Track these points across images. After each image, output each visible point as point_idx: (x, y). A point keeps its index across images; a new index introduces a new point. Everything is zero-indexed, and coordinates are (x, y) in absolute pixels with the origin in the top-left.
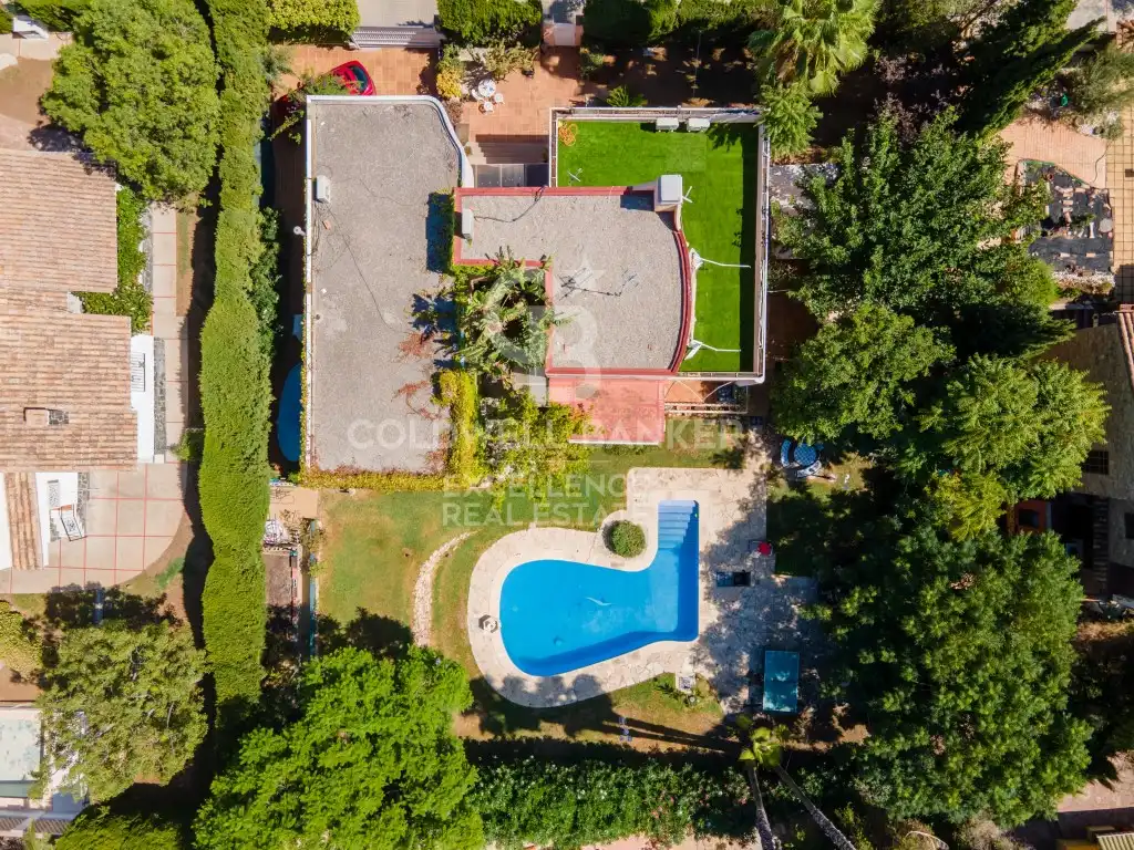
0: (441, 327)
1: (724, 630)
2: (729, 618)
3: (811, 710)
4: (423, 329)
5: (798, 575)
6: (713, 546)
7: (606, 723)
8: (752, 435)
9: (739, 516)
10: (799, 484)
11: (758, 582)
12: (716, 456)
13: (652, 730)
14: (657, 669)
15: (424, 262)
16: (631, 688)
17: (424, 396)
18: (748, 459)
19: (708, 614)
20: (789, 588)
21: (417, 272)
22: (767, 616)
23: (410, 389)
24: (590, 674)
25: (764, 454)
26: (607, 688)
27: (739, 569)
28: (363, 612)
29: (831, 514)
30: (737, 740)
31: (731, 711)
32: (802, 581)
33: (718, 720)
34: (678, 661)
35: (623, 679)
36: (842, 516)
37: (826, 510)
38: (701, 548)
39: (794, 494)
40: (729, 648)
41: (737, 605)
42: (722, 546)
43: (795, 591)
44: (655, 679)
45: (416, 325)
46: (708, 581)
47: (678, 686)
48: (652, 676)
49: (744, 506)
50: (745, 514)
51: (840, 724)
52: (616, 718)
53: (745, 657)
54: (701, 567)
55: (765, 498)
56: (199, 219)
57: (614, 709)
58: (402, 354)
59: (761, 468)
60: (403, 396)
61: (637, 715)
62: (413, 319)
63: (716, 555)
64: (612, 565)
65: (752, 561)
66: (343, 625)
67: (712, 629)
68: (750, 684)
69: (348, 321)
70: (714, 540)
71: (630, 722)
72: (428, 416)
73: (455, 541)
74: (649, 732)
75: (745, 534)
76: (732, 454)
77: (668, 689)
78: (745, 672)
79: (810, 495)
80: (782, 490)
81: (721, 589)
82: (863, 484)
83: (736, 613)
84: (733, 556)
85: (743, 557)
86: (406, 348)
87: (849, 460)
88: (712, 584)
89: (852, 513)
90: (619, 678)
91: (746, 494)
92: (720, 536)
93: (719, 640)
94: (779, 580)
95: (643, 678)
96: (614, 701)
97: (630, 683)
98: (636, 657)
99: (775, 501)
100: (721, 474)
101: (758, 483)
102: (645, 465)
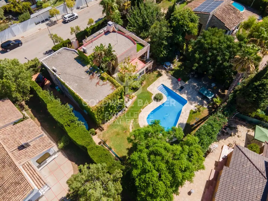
0: (94, 72)
1: (189, 96)
2: (188, 94)
3: (216, 95)
4: (91, 75)
5: (189, 80)
6: (172, 87)
7: (192, 128)
8: (158, 70)
9: (170, 80)
10: (172, 70)
11: (185, 86)
12: (157, 76)
13: (201, 121)
14: (188, 112)
15: (82, 66)
16: (188, 118)
17: (101, 82)
18: (162, 73)
19: (184, 96)
20: (190, 83)
21: (82, 68)
22: (192, 89)
23: (98, 83)
24: (179, 123)
25: (163, 71)
26: (185, 122)
27: (180, 87)
28: (128, 149)
29: (182, 69)
30: (214, 110)
31: (207, 106)
32: (190, 80)
33: (207, 109)
34: (189, 107)
35: (186, 118)
36: (183, 68)
37: (180, 69)
38: (171, 89)
39: (173, 72)
40: (194, 98)
41: (186, 92)
42: (173, 86)
43: (191, 82)
44: (190, 113)
45: (89, 75)
46: (178, 92)
47: (194, 111)
48: (189, 113)
49: (169, 79)
50: (171, 80)
51: (223, 93)
52: (193, 125)
53: (197, 97)
54: (174, 91)
55: (170, 75)
56: (31, 109)
57: (191, 124)
58: (91, 80)
59: (165, 72)
60: (98, 85)
61: (195, 121)
62: (88, 74)
63: (174, 88)
64: (161, 103)
65: (180, 84)
66: (127, 155)
67: (188, 98)
68: (204, 100)
69: (77, 83)
70: (171, 86)
71: (196, 123)
72: (105, 84)
73: (131, 123)
74: (201, 122)
75: (174, 82)
76: (159, 74)
77: (194, 112)
78: (201, 99)
79: (175, 70)
80: (172, 72)
81: (181, 92)
82: (180, 63)
83: (188, 92)
84: (177, 86)
85: (178, 85)
86: (91, 79)
87: (175, 62)
88: (179, 92)
89: (184, 67)
90: (185, 119)
91: (167, 77)
92: (171, 85)
93: (191, 98)
94: (187, 83)
95: (188, 115)
96: (189, 123)
97: (187, 118)
98: (183, 113)
99: (172, 74)
100: (160, 78)
101: (167, 74)
102: (148, 86)
